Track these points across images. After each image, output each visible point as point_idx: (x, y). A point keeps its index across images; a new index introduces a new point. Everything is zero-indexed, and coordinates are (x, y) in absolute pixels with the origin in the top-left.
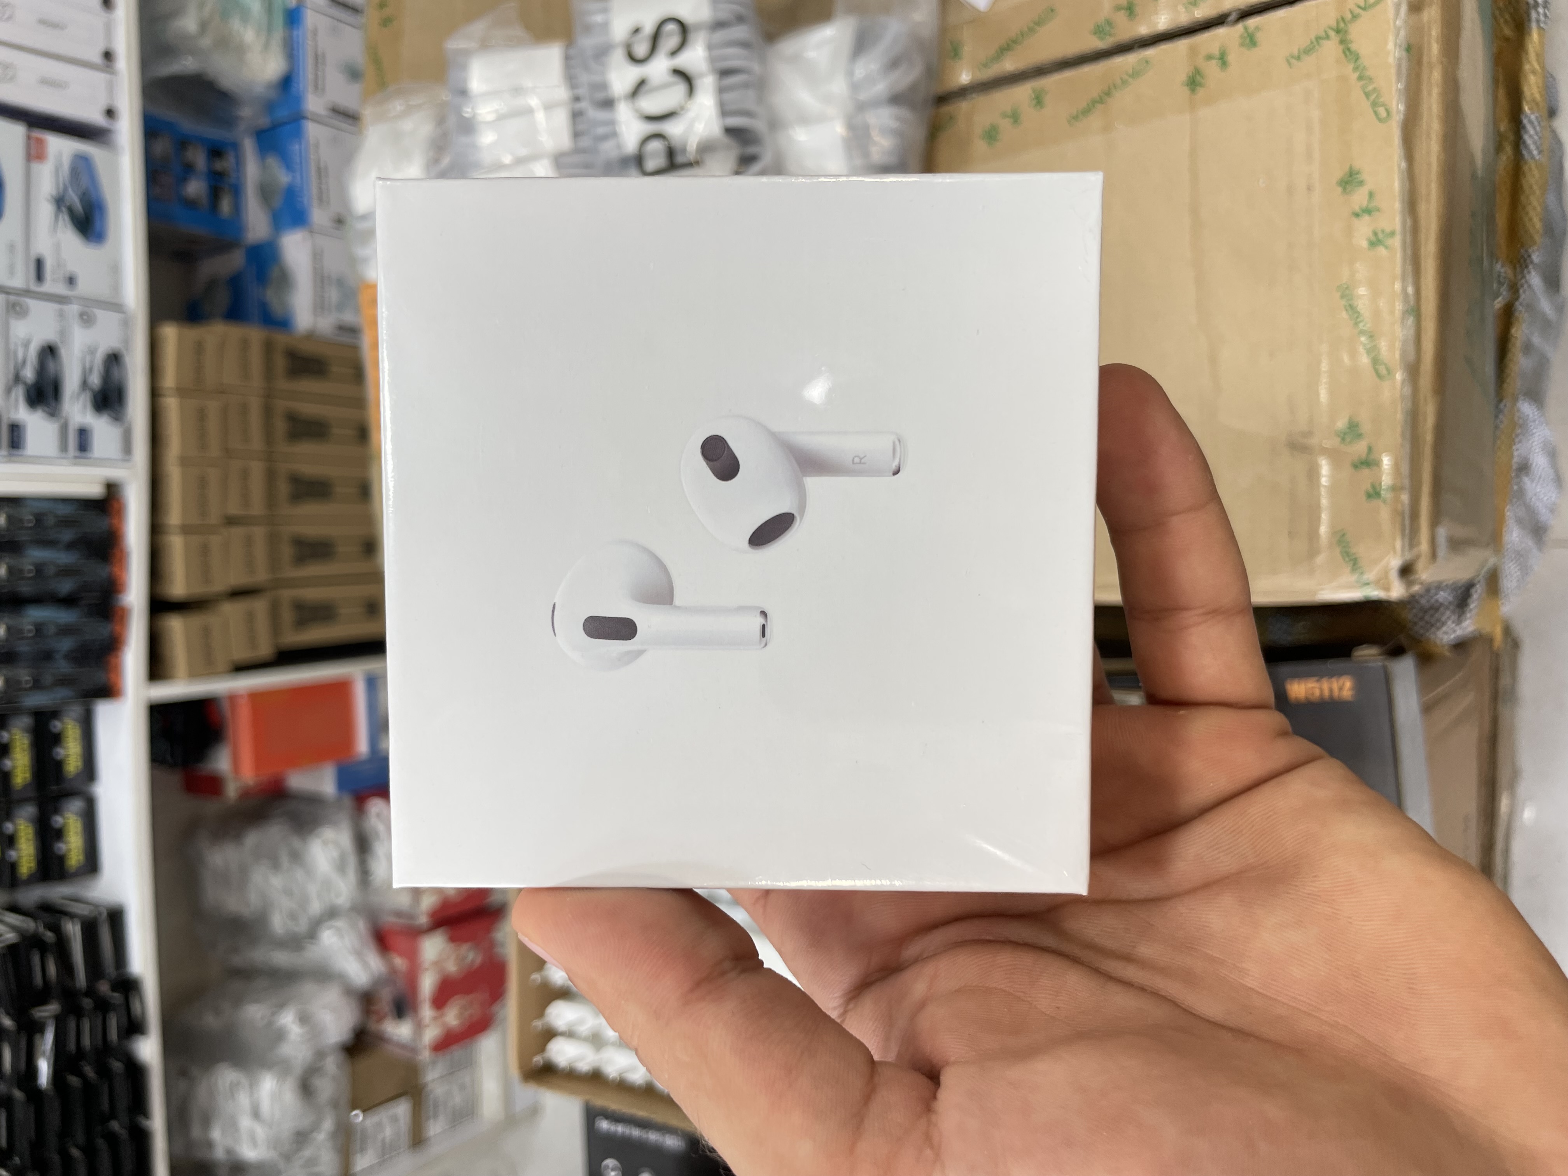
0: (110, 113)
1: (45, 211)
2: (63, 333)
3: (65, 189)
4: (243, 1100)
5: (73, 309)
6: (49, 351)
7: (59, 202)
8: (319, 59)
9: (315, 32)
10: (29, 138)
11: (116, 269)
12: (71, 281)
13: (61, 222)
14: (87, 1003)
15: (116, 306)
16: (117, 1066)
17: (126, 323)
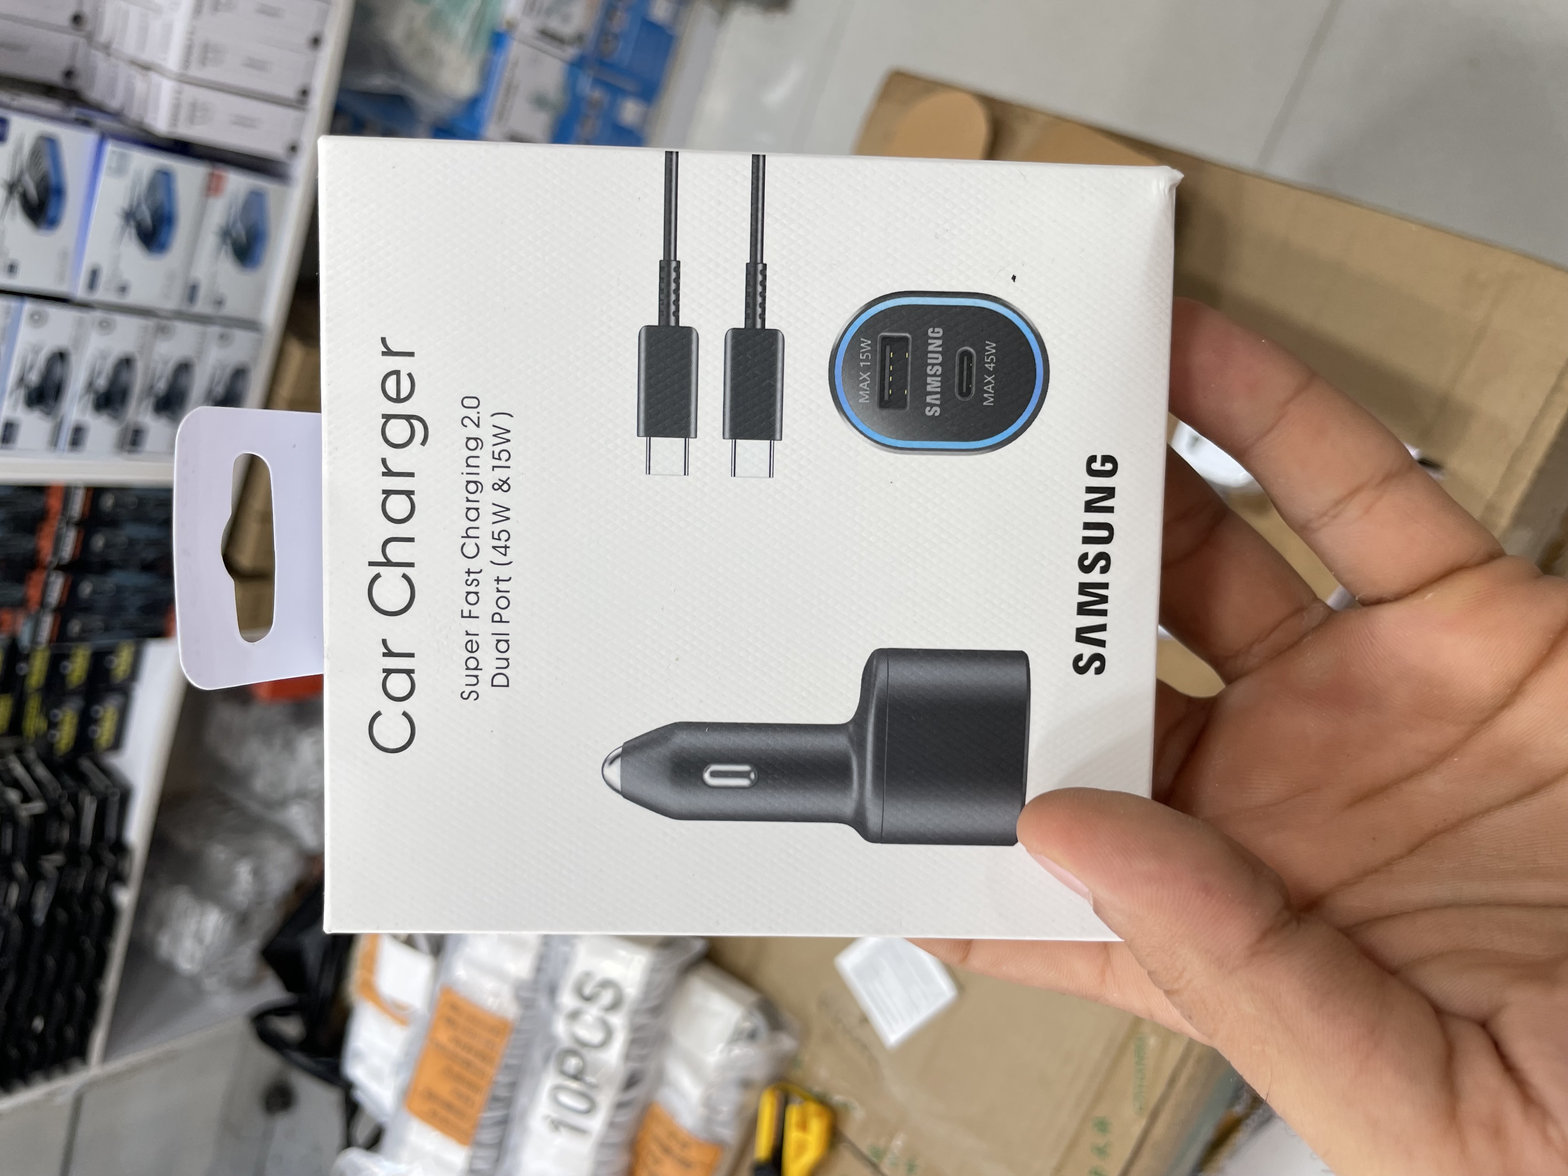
0: (293, 149)
1: (210, 240)
2: (201, 352)
3: (235, 223)
4: (190, 926)
5: (214, 330)
6: (184, 368)
7: (226, 234)
8: (510, 89)
9: (516, 64)
10: (212, 175)
11: (261, 292)
12: (220, 303)
13: (223, 252)
14: (87, 861)
15: (251, 325)
16: (98, 906)
17: (259, 343)
